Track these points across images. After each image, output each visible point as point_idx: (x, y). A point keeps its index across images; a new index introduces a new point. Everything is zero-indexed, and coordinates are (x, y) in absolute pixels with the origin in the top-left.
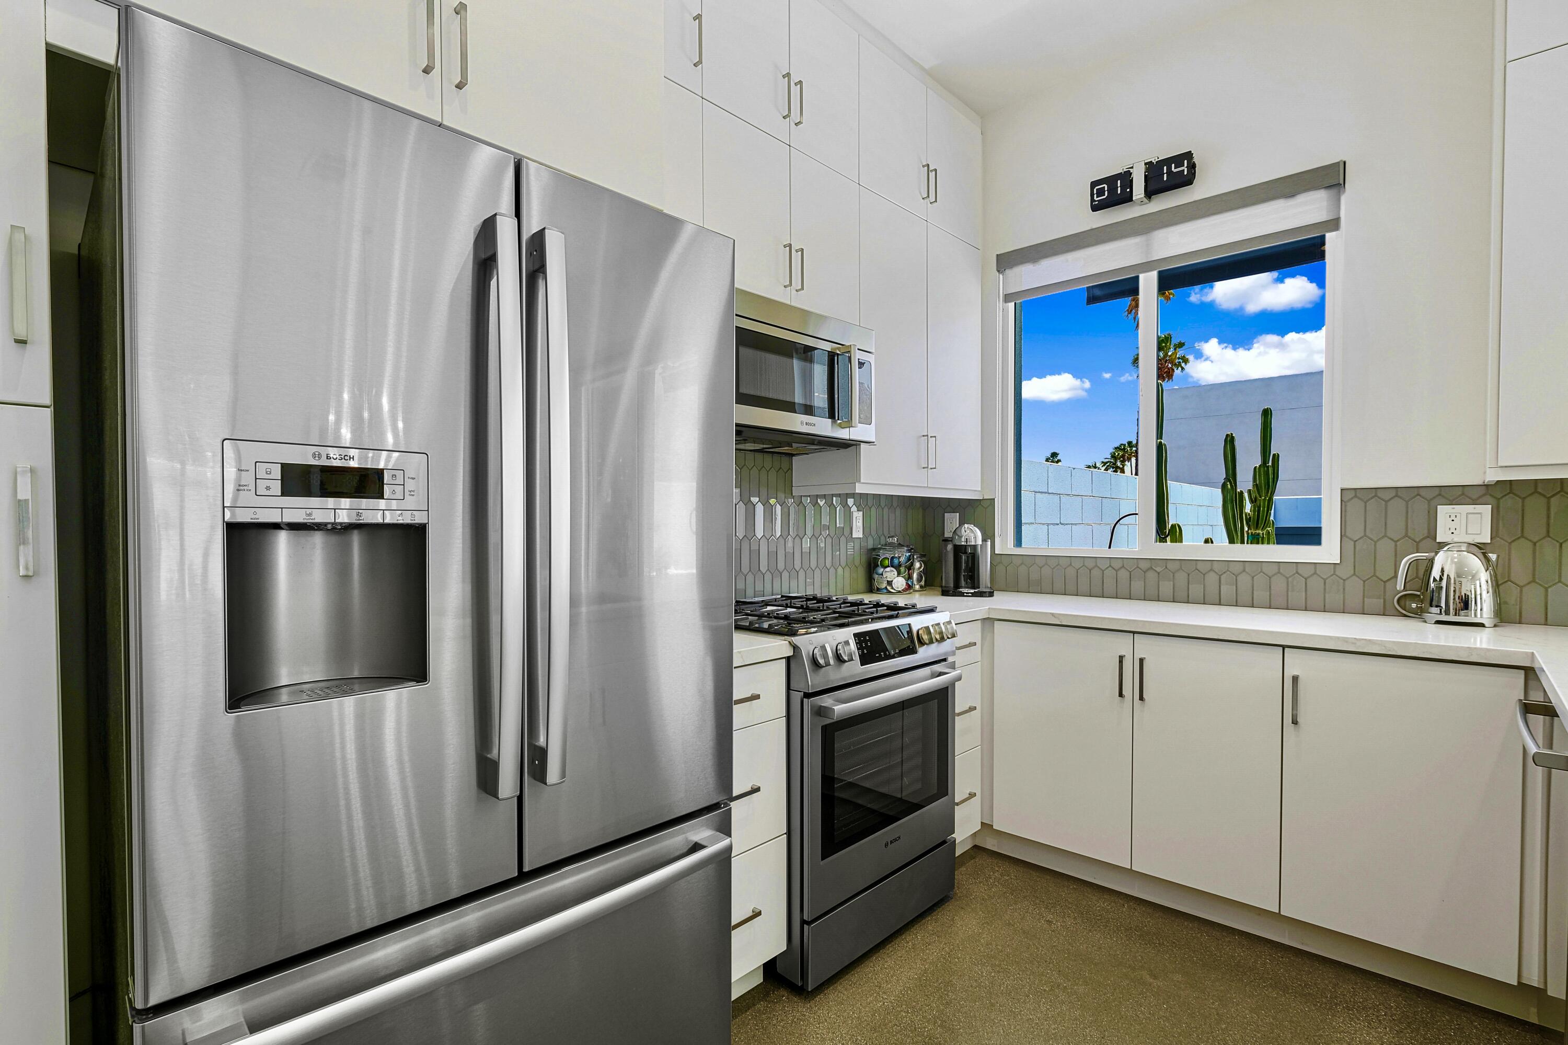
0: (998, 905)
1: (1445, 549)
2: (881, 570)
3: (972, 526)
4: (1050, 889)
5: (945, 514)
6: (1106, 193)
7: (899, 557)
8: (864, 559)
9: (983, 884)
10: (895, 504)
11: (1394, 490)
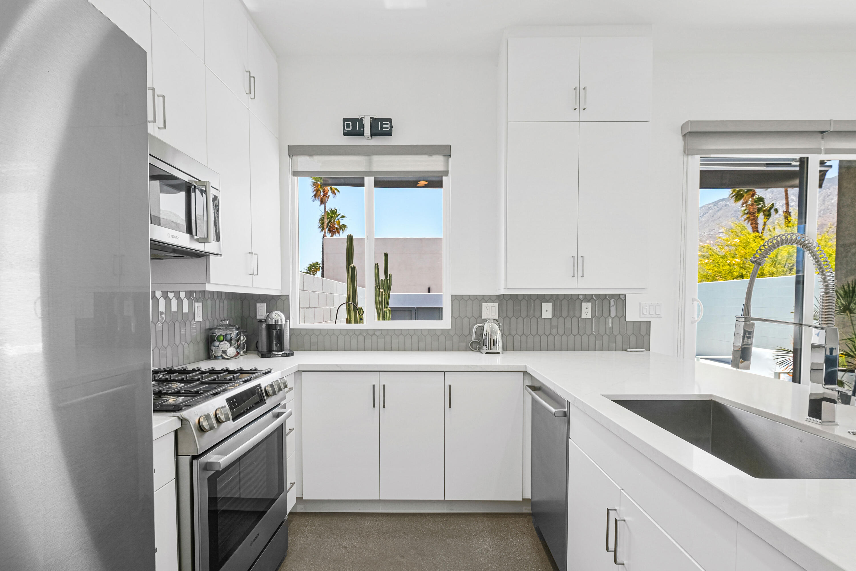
0: (315, 549)
1: (487, 322)
2: (217, 343)
3: (279, 313)
4: (339, 525)
5: (257, 304)
6: (351, 127)
7: (230, 334)
8: (203, 336)
9: (302, 538)
10: (223, 297)
11: (468, 296)
